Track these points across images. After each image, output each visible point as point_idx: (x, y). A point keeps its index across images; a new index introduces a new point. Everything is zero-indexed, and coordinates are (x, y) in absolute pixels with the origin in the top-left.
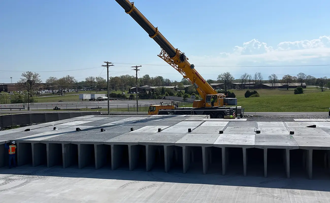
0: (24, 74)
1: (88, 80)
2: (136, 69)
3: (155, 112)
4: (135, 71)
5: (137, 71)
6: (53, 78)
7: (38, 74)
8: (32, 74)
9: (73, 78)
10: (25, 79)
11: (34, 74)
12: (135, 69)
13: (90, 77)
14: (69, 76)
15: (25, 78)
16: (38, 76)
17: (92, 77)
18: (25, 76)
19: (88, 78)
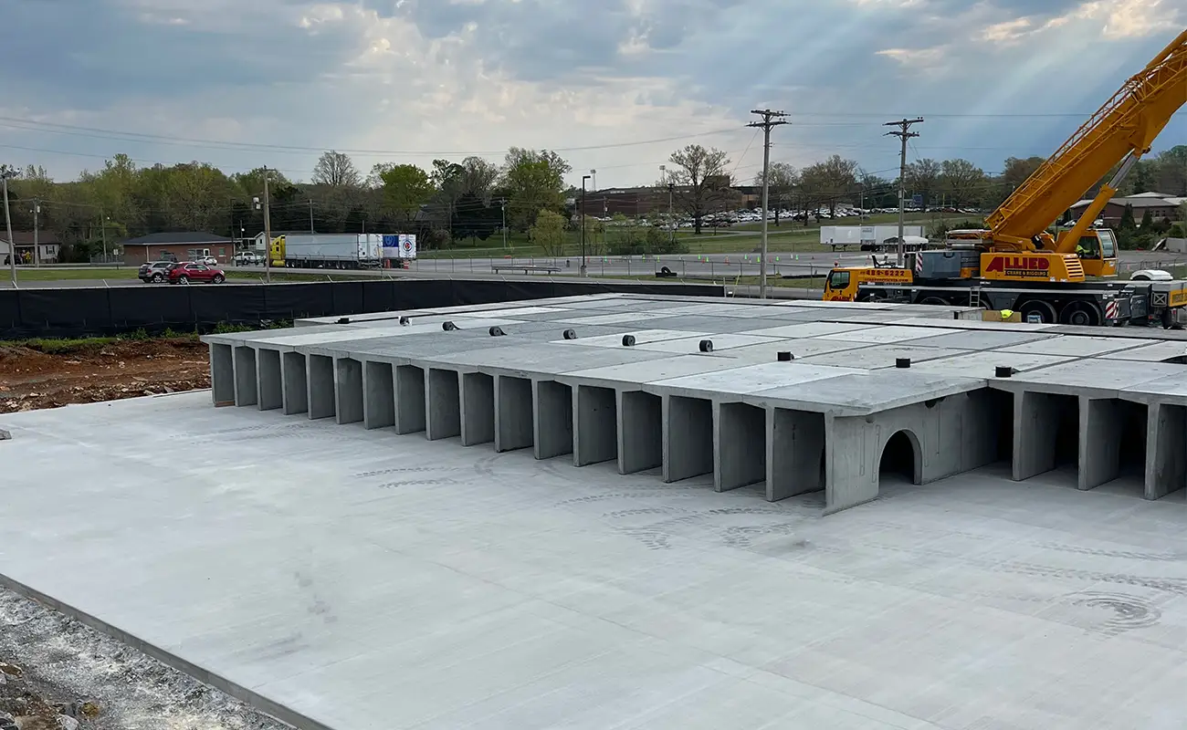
0: (678, 154)
1: (911, 173)
2: (902, 131)
3: (845, 292)
4: (899, 139)
5: (904, 141)
6: (779, 165)
7: (722, 155)
8: (704, 154)
9: (853, 164)
10: (682, 174)
11: (709, 152)
12: (898, 134)
13: (921, 162)
14: (837, 157)
15: (681, 168)
16: (722, 161)
17: (927, 162)
18: (679, 160)
19: (912, 164)
